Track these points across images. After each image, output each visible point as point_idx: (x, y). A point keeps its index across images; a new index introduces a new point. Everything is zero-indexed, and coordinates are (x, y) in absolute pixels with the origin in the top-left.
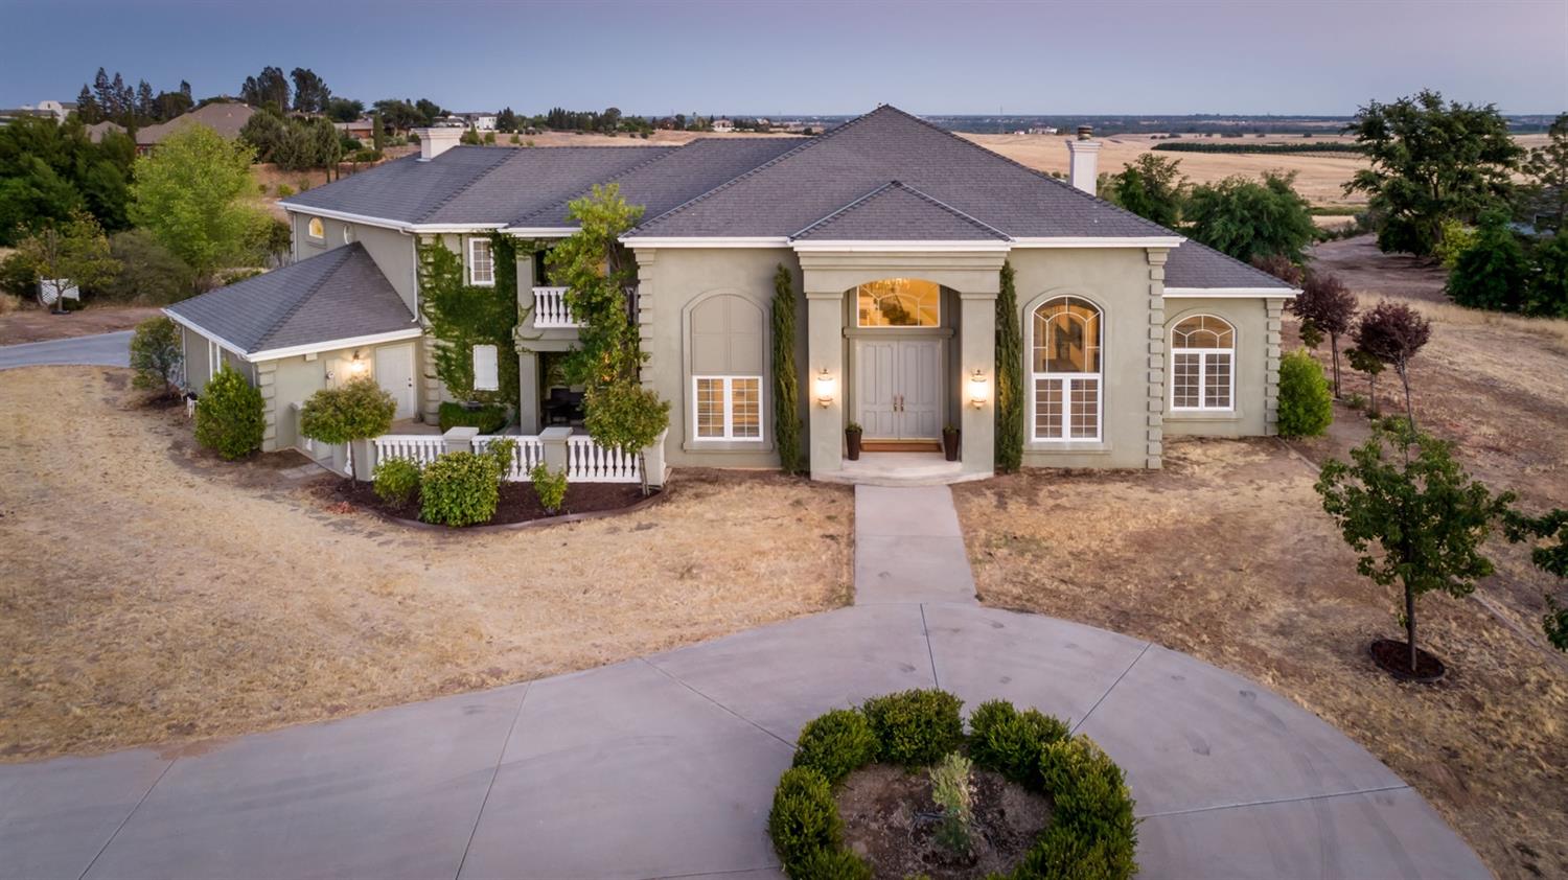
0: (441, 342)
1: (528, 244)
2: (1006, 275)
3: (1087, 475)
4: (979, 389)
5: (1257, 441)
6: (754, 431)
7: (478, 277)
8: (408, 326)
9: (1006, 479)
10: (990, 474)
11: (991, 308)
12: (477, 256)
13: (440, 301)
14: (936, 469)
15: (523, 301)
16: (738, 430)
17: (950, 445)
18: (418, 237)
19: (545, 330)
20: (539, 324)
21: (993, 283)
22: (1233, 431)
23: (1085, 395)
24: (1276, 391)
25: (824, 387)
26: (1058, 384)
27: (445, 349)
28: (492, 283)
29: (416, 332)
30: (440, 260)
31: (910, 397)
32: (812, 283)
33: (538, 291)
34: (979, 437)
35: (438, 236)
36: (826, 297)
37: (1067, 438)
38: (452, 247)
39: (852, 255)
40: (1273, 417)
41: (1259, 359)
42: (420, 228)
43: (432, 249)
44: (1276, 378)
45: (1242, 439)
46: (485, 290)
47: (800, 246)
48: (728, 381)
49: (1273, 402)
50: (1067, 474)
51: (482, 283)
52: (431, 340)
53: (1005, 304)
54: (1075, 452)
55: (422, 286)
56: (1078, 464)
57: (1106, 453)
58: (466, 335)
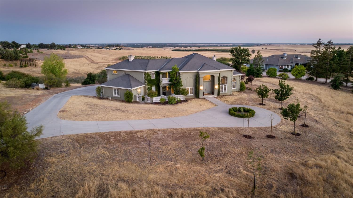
0: (148, 86)
1: (162, 73)
2: (219, 74)
3: (225, 96)
4: (216, 87)
5: (238, 92)
6: (192, 94)
7: (153, 77)
8: (143, 85)
9: (219, 96)
10: (217, 96)
11: (218, 78)
12: (153, 75)
13: (148, 81)
14: (211, 96)
15: (161, 80)
16: (191, 94)
17: (213, 93)
18: (145, 73)
19: (164, 84)
20: (163, 83)
21: (218, 75)
22: (236, 91)
23: (225, 86)
24: (240, 86)
25: (201, 88)
26: (223, 86)
27: (149, 87)
28: (155, 78)
29: (144, 85)
30: (149, 75)
31: (207, 89)
32: (200, 76)
33: (163, 79)
34: (216, 92)
35: (148, 72)
36: (202, 77)
37: (223, 92)
38: (150, 74)
39: (205, 72)
40: (240, 89)
41: (239, 82)
42: (146, 71)
43: (147, 74)
44: (240, 85)
45: (237, 92)
46: (154, 79)
47: (200, 71)
48: (190, 88)
49: (240, 87)
50: (224, 96)
51: (153, 78)
52: (147, 86)
53: (219, 77)
54: (224, 93)
55: (146, 79)
56: (224, 95)
57: (227, 93)
58: (151, 85)
